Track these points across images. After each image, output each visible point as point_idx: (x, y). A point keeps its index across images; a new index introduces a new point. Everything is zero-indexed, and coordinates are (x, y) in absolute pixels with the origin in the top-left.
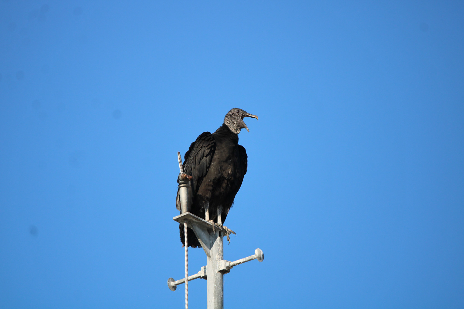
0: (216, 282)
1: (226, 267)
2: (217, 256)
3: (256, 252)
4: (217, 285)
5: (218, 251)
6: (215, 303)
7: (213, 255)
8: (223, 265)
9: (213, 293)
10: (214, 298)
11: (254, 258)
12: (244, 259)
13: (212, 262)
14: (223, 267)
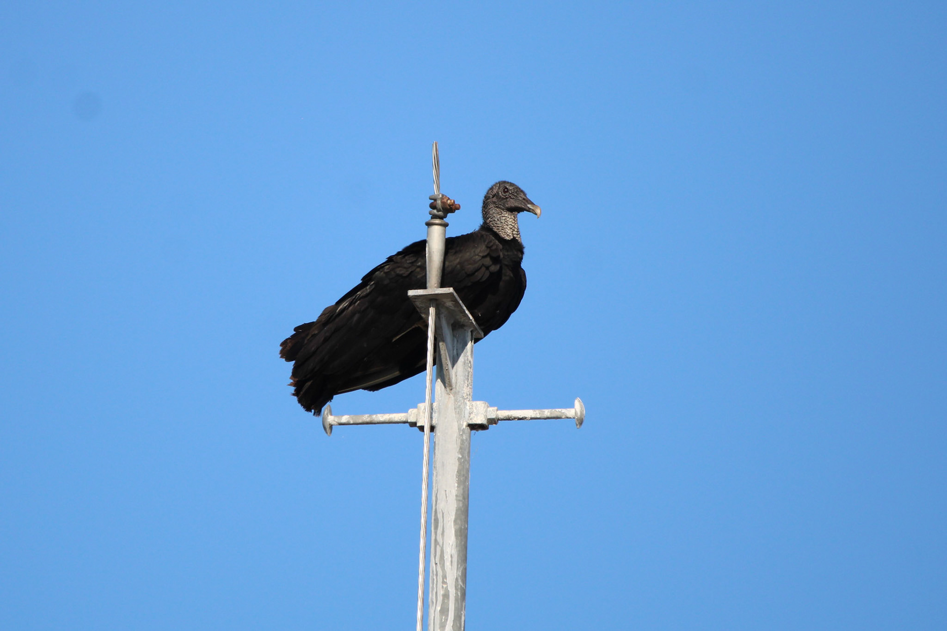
0: (461, 448)
1: (488, 419)
2: (465, 387)
3: (578, 404)
4: (463, 456)
5: (468, 376)
6: (459, 498)
7: (458, 384)
8: (480, 413)
9: (456, 473)
10: (456, 485)
11: (563, 417)
12: (537, 411)
13: (456, 400)
14: (482, 419)
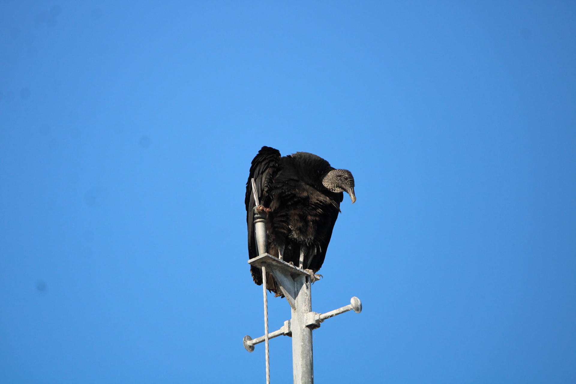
0: (303, 339)
1: (316, 320)
2: (303, 307)
3: (353, 301)
4: (304, 344)
5: (305, 301)
6: (303, 366)
7: (299, 306)
8: (311, 318)
9: (300, 353)
10: (301, 359)
11: (349, 309)
12: (338, 310)
13: (298, 315)
14: (312, 321)
